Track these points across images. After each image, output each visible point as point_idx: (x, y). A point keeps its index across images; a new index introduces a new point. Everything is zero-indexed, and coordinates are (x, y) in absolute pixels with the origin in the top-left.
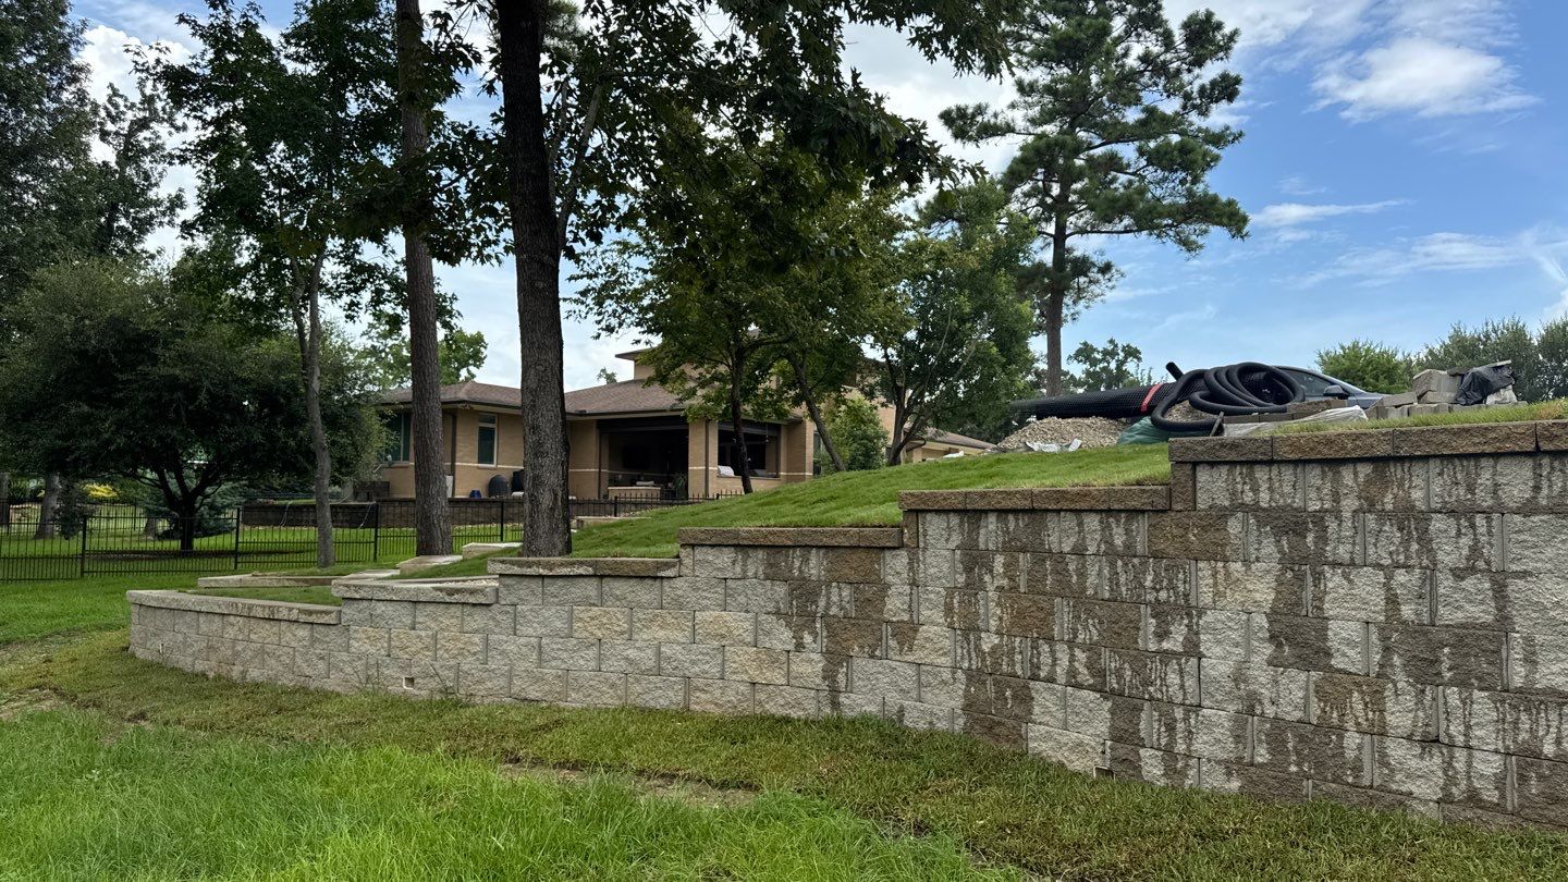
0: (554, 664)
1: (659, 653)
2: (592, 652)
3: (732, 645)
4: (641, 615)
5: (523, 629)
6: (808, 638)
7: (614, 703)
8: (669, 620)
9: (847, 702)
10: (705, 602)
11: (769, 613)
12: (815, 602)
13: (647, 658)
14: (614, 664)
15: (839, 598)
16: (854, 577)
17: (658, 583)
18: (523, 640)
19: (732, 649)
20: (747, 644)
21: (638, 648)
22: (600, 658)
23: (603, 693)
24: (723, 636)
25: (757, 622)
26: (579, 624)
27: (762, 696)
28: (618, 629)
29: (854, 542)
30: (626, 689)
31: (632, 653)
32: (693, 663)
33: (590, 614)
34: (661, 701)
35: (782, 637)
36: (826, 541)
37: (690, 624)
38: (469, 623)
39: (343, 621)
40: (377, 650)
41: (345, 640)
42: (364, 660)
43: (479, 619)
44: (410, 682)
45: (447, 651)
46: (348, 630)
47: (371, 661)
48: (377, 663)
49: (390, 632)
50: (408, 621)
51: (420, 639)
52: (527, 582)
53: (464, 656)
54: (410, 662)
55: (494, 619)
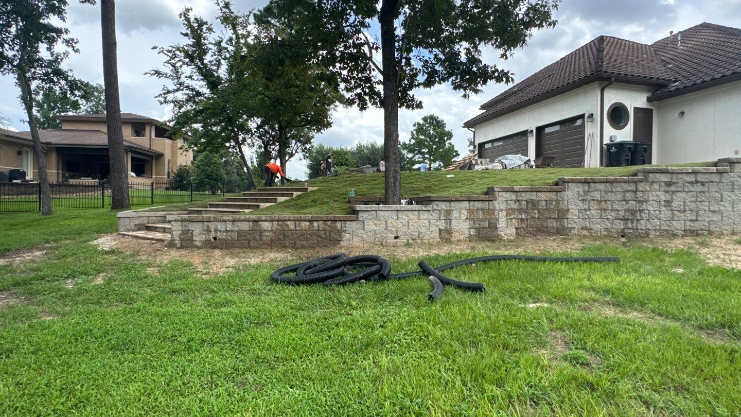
0: (454, 227)
1: (489, 222)
2: (467, 224)
3: (509, 218)
4: (482, 212)
6: (533, 215)
8: (491, 213)
10: (502, 207)
11: (521, 209)
12: (536, 206)
13: (485, 223)
15: (542, 204)
16: (547, 199)
17: (487, 202)
18: (443, 221)
21: (482, 221)
22: (469, 225)
24: (508, 216)
25: (517, 212)
27: (519, 231)
28: (475, 216)
29: (549, 190)
30: (479, 233)
31: (481, 223)
32: (499, 224)
33: (466, 212)
34: (490, 236)
37: (497, 213)
38: (422, 217)
39: (360, 219)
40: (380, 228)
41: (361, 225)
42: (373, 232)
43: (427, 215)
44: (396, 238)
45: (414, 226)
46: (363, 222)
47: (377, 232)
48: (380, 233)
49: (386, 222)
50: (395, 217)
51: (402, 223)
52: (444, 203)
53: (421, 227)
54: (397, 232)
55: (432, 215)
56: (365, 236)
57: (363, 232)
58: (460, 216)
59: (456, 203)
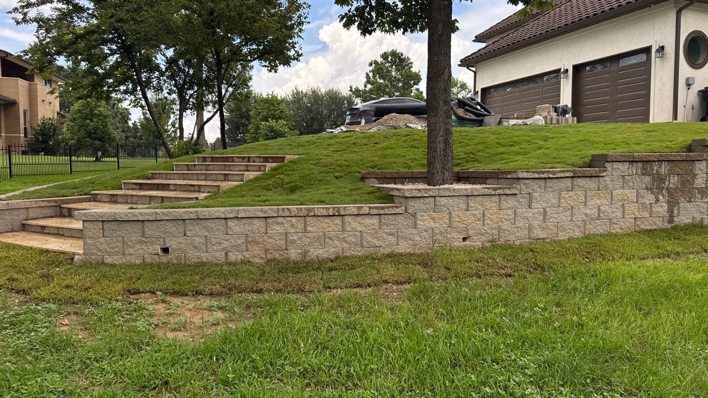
0: (551, 220)
1: (599, 209)
2: (568, 213)
3: (627, 203)
4: (590, 194)
5: (534, 205)
6: (661, 197)
7: (580, 235)
8: (602, 195)
9: (677, 220)
10: (616, 186)
11: (643, 189)
12: (664, 183)
13: (594, 213)
14: (578, 217)
15: (674, 181)
16: (680, 172)
17: (597, 179)
18: (536, 210)
19: (628, 205)
20: (634, 203)
21: (590, 209)
22: (572, 216)
23: (574, 231)
24: (625, 200)
25: (638, 193)
26: (563, 200)
27: (640, 223)
28: (581, 201)
29: (685, 159)
30: (585, 227)
31: (588, 211)
32: (613, 212)
33: (569, 195)
34: (601, 231)
35: (650, 198)
36: (672, 158)
37: (610, 196)
38: (504, 204)
39: (410, 211)
40: (440, 225)
41: (410, 222)
42: (430, 231)
43: (510, 202)
44: (464, 239)
45: (492, 220)
46: (414, 215)
47: (437, 231)
48: (441, 232)
49: (450, 214)
50: (463, 206)
51: (474, 215)
52: (537, 181)
53: (502, 222)
54: (466, 229)
55: (518, 201)
56: (418, 238)
57: (414, 231)
58: (559, 202)
59: (555, 181)
